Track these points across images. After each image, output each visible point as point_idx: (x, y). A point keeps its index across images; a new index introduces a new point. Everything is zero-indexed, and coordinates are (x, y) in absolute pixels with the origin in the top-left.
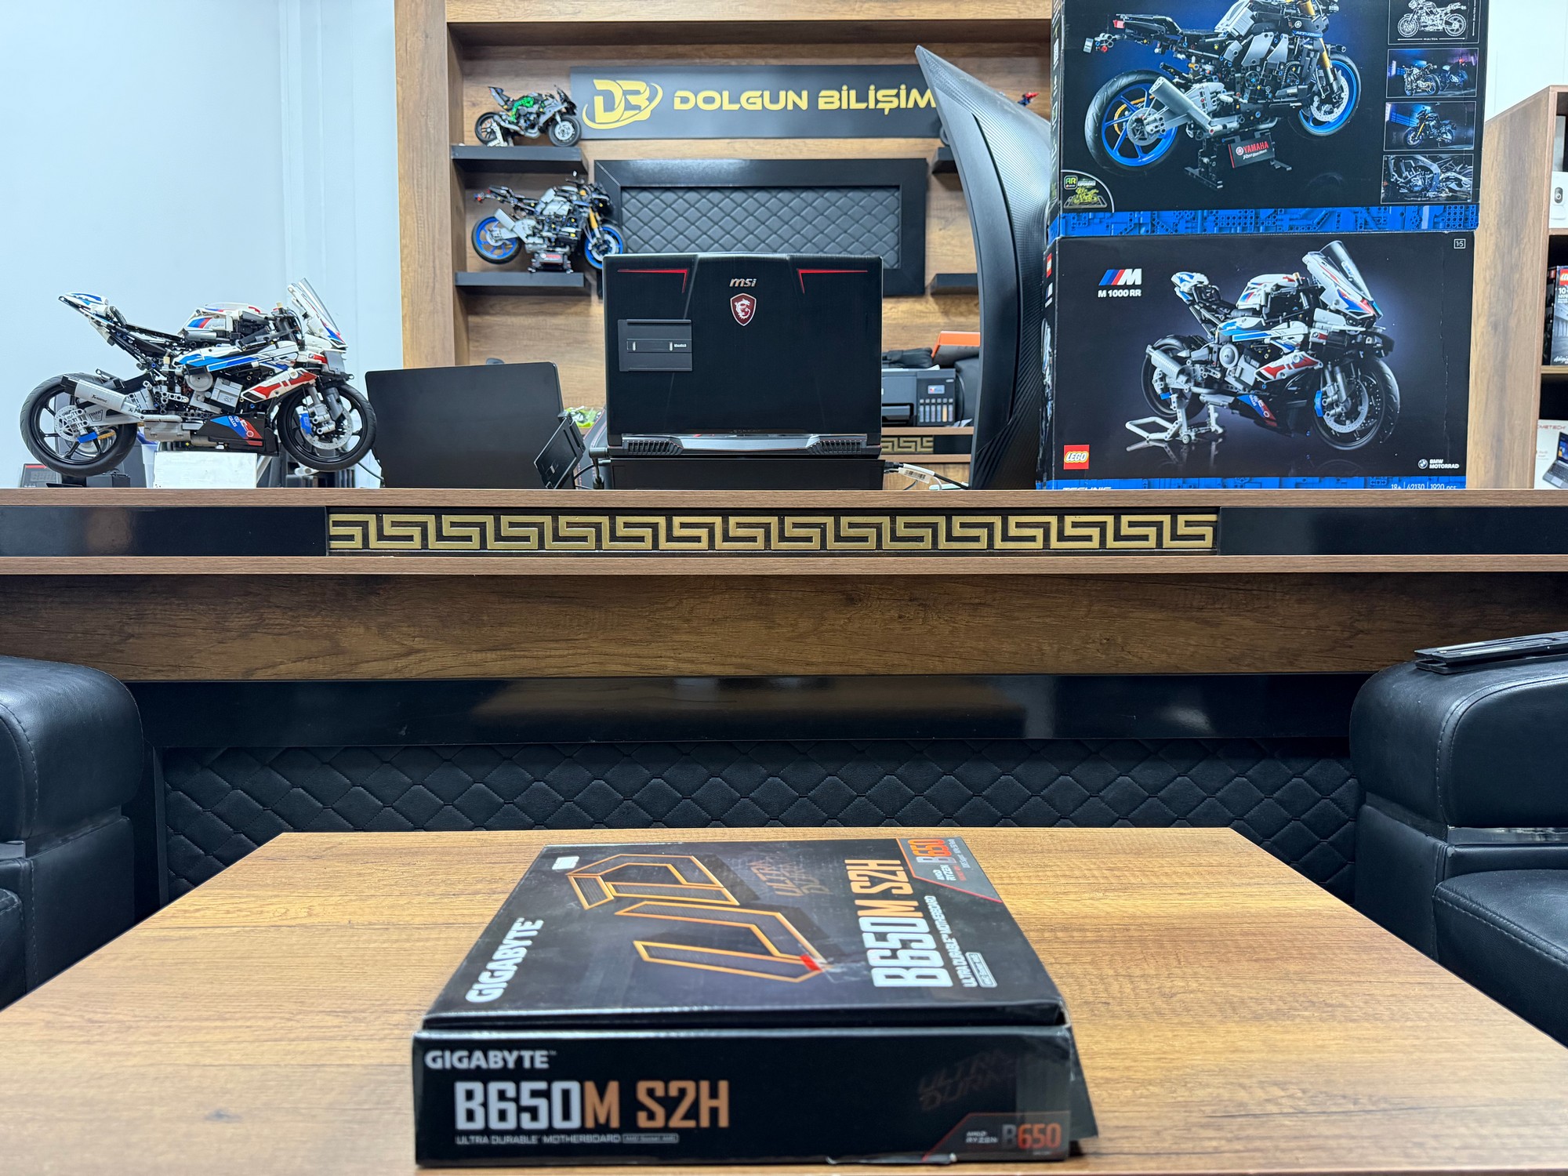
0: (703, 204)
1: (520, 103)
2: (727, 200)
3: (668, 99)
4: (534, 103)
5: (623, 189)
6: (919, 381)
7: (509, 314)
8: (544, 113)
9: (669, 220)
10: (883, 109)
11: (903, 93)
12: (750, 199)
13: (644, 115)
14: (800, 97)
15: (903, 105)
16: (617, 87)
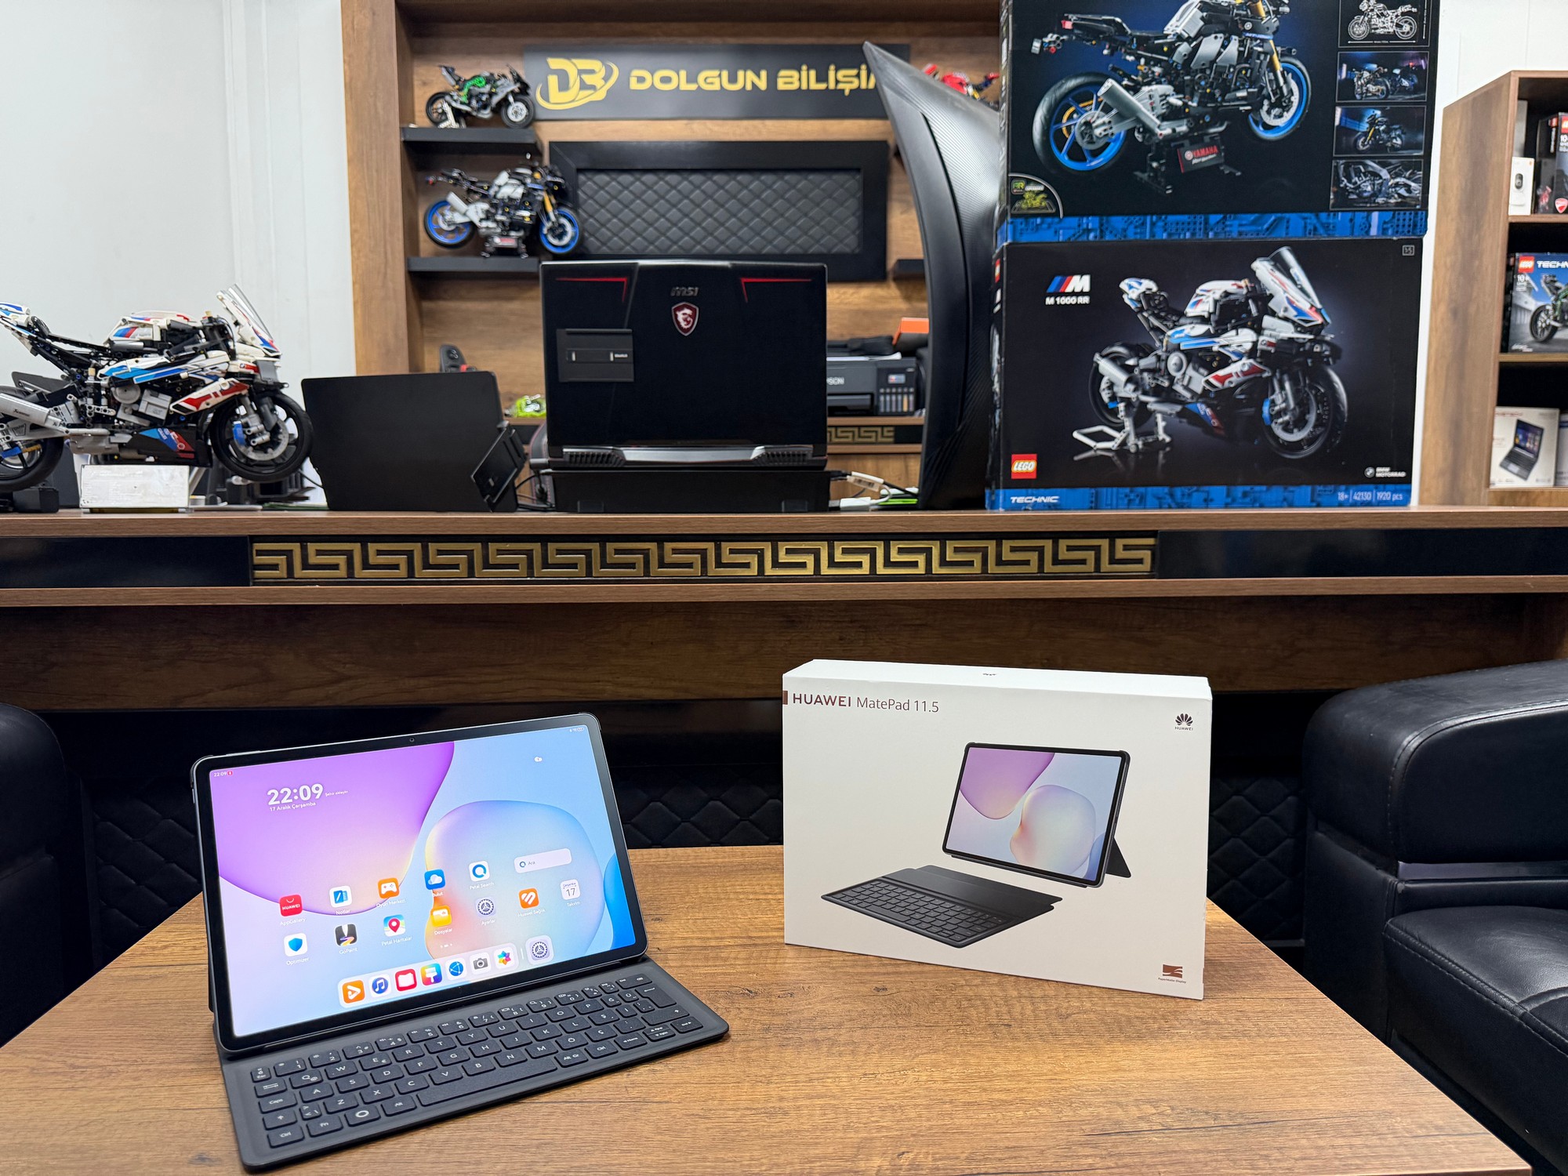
0: (661, 186)
1: (470, 83)
2: (685, 183)
3: (624, 78)
4: (487, 83)
5: (580, 171)
6: (879, 371)
7: (462, 298)
8: (496, 94)
9: (626, 202)
11: (863, 74)
12: (709, 182)
13: (600, 95)
14: (758, 76)
15: (863, 86)
16: (571, 66)
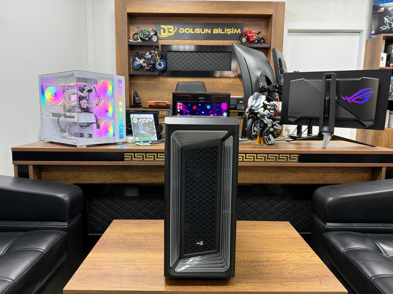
1: (144, 31)
2: (191, 54)
3: (178, 30)
4: (148, 32)
5: (167, 51)
6: (238, 100)
7: (141, 80)
8: (150, 34)
10: (228, 34)
11: (233, 30)
12: (197, 55)
13: (172, 34)
14: (209, 30)
15: (233, 33)
16: (166, 27)
